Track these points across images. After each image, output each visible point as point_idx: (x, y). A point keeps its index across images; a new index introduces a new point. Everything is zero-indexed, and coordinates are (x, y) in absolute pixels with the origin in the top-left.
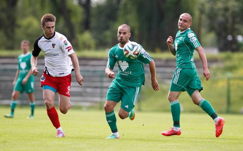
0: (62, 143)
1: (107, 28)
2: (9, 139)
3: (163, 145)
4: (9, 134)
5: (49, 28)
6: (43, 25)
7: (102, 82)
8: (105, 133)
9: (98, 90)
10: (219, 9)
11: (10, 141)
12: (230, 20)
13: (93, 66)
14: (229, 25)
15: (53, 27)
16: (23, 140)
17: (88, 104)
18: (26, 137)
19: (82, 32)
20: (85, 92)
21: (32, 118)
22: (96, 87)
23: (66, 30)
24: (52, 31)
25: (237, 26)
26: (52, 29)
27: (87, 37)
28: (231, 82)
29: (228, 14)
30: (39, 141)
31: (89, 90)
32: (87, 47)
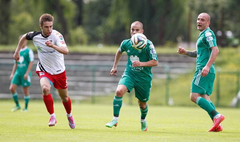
0: (55, 136)
1: (99, 23)
2: (3, 132)
3: (154, 138)
4: (3, 127)
5: (47, 27)
6: (41, 24)
7: (94, 76)
8: (97, 126)
9: (90, 85)
10: (209, 6)
11: (4, 134)
12: (220, 16)
13: (85, 60)
14: (219, 21)
15: (51, 26)
16: (17, 133)
17: (80, 98)
18: (20, 130)
19: (74, 28)
20: (78, 86)
21: (26, 111)
22: (88, 82)
23: (59, 26)
24: (50, 30)
25: (227, 22)
26: (50, 28)
27: (79, 32)
28: (221, 76)
29: (218, 10)
30: (32, 134)
31: (81, 84)
32: (80, 42)
